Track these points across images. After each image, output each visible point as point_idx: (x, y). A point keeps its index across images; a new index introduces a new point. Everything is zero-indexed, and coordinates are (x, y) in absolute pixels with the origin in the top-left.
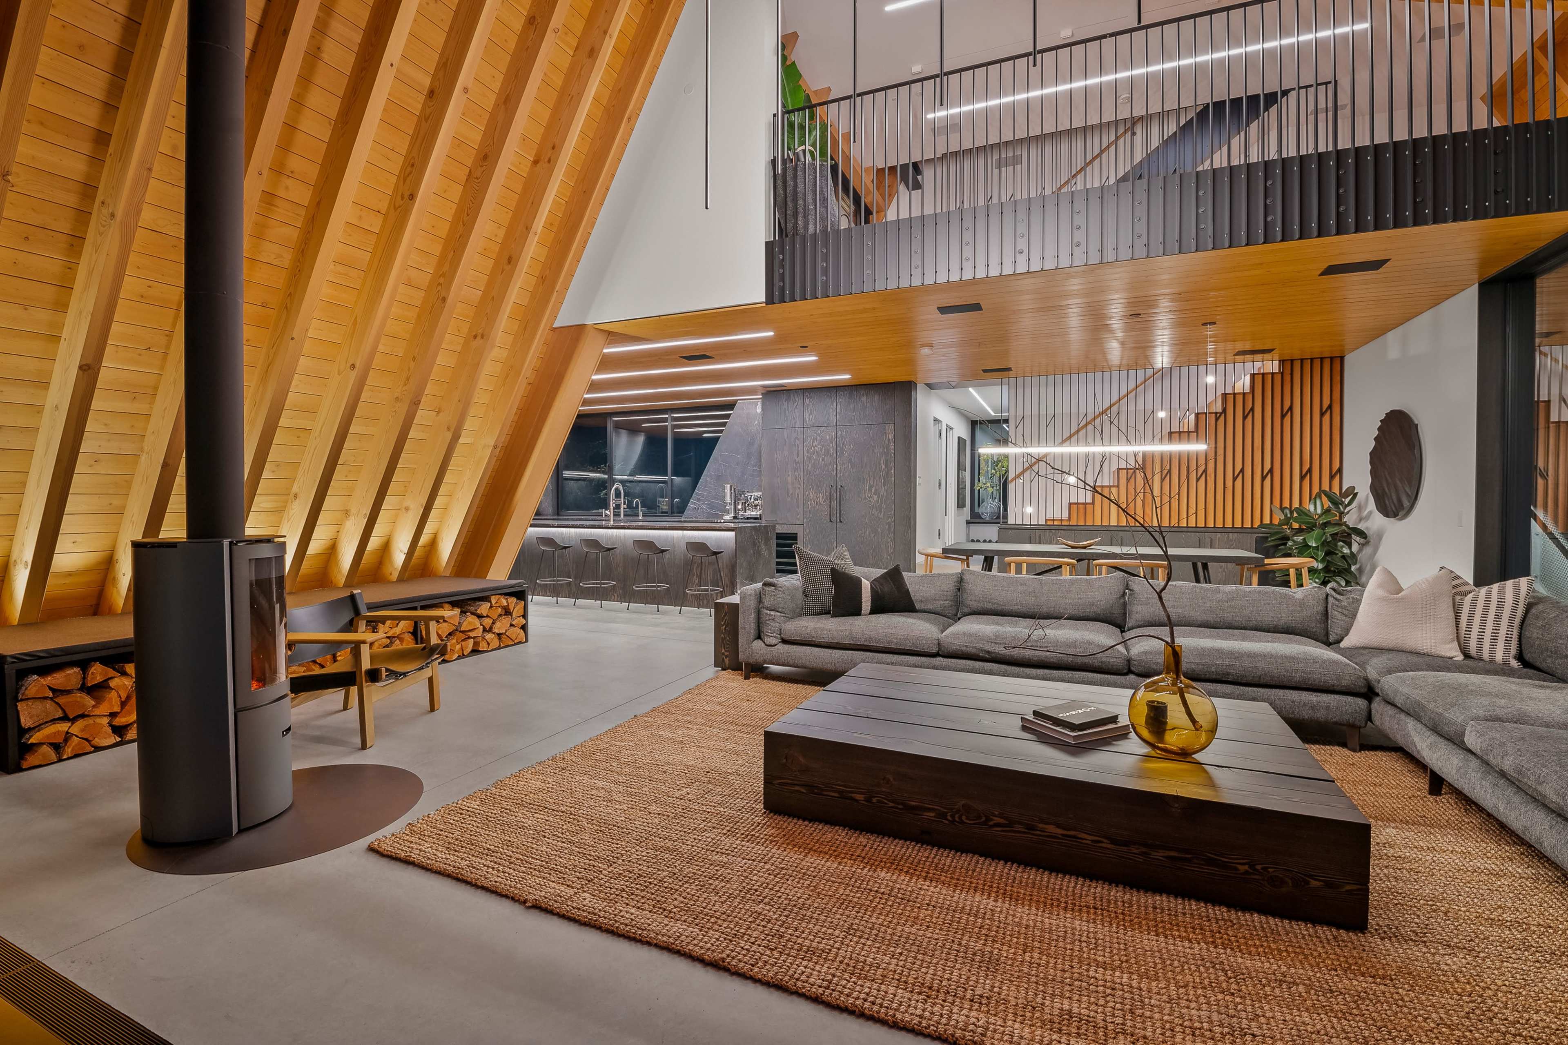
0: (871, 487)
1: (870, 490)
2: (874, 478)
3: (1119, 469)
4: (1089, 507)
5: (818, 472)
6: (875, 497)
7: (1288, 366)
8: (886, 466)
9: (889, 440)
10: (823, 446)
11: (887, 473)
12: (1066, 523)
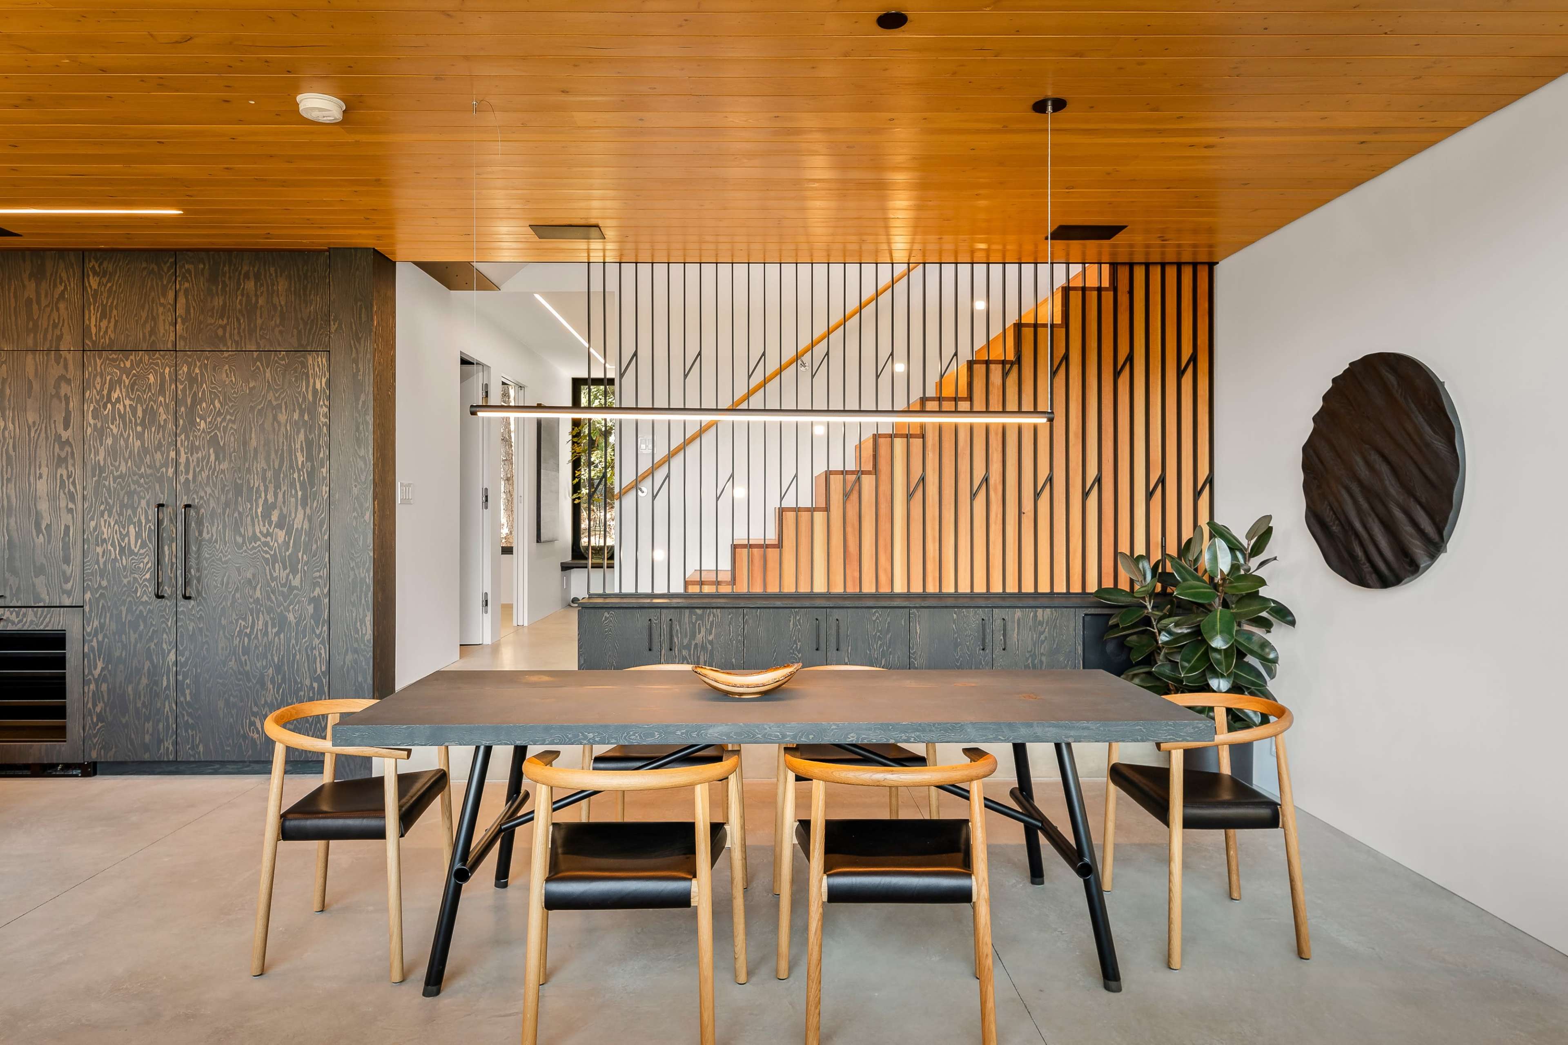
0: (269, 508)
1: (266, 515)
2: (277, 487)
3: (828, 474)
4: (773, 553)
5: (123, 468)
6: (281, 535)
7: (1123, 273)
8: (310, 458)
9: (315, 391)
10: (139, 400)
11: (311, 474)
12: (725, 589)
